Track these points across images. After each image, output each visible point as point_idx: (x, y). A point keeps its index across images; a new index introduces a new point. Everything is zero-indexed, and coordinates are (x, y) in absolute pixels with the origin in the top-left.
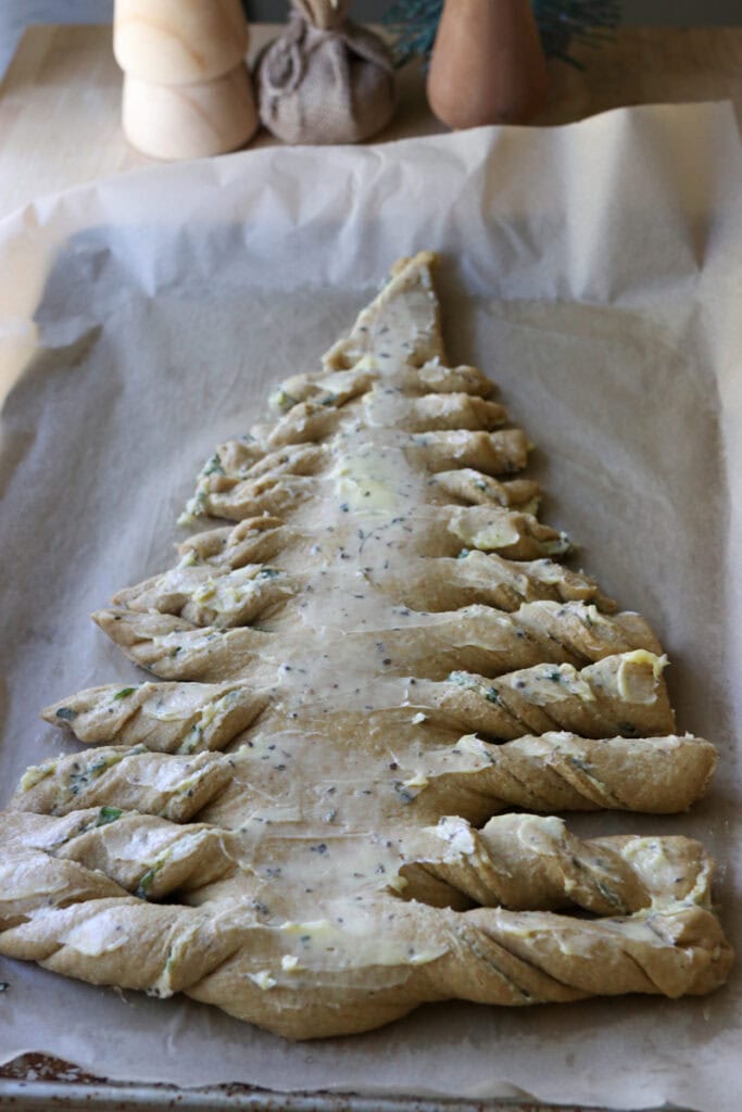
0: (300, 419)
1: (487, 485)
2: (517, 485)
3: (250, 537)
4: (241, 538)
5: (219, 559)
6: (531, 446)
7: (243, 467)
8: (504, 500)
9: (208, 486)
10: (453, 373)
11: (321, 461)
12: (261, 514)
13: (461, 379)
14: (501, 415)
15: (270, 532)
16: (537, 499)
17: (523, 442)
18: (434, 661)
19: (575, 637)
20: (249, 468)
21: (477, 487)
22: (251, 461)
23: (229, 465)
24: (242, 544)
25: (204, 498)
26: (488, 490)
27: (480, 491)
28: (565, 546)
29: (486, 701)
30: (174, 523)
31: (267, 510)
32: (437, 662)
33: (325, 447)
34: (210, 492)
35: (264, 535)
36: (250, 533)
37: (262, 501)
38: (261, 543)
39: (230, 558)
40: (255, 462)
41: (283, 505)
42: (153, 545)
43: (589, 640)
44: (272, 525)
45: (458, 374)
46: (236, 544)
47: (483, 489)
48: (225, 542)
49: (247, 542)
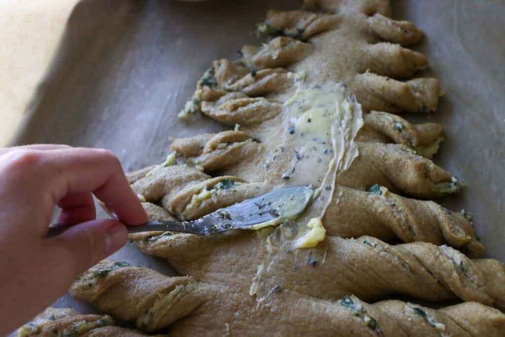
0: (275, 49)
1: (404, 127)
2: (426, 128)
3: (221, 149)
4: (214, 148)
5: (196, 160)
6: (443, 92)
7: (229, 81)
8: (414, 142)
9: (200, 95)
10: (394, 24)
11: (286, 85)
12: (233, 128)
13: (399, 29)
14: (425, 63)
15: (236, 145)
16: (440, 140)
17: (437, 89)
18: (335, 282)
19: (448, 278)
20: (233, 82)
21: (395, 128)
22: (236, 76)
23: (220, 77)
24: (214, 153)
25: (198, 103)
26: (404, 132)
27: (397, 131)
28: (454, 188)
29: (367, 329)
30: (176, 116)
31: (239, 123)
32: (338, 283)
33: (289, 74)
34: (202, 100)
35: (230, 147)
36: (220, 146)
37: (236, 116)
38: (228, 154)
39: (204, 162)
40: (239, 78)
41: (251, 120)
42: (157, 133)
43: (459, 284)
44: (239, 139)
45: (398, 26)
46: (210, 152)
47: (400, 130)
48: (202, 148)
49: (217, 152)
